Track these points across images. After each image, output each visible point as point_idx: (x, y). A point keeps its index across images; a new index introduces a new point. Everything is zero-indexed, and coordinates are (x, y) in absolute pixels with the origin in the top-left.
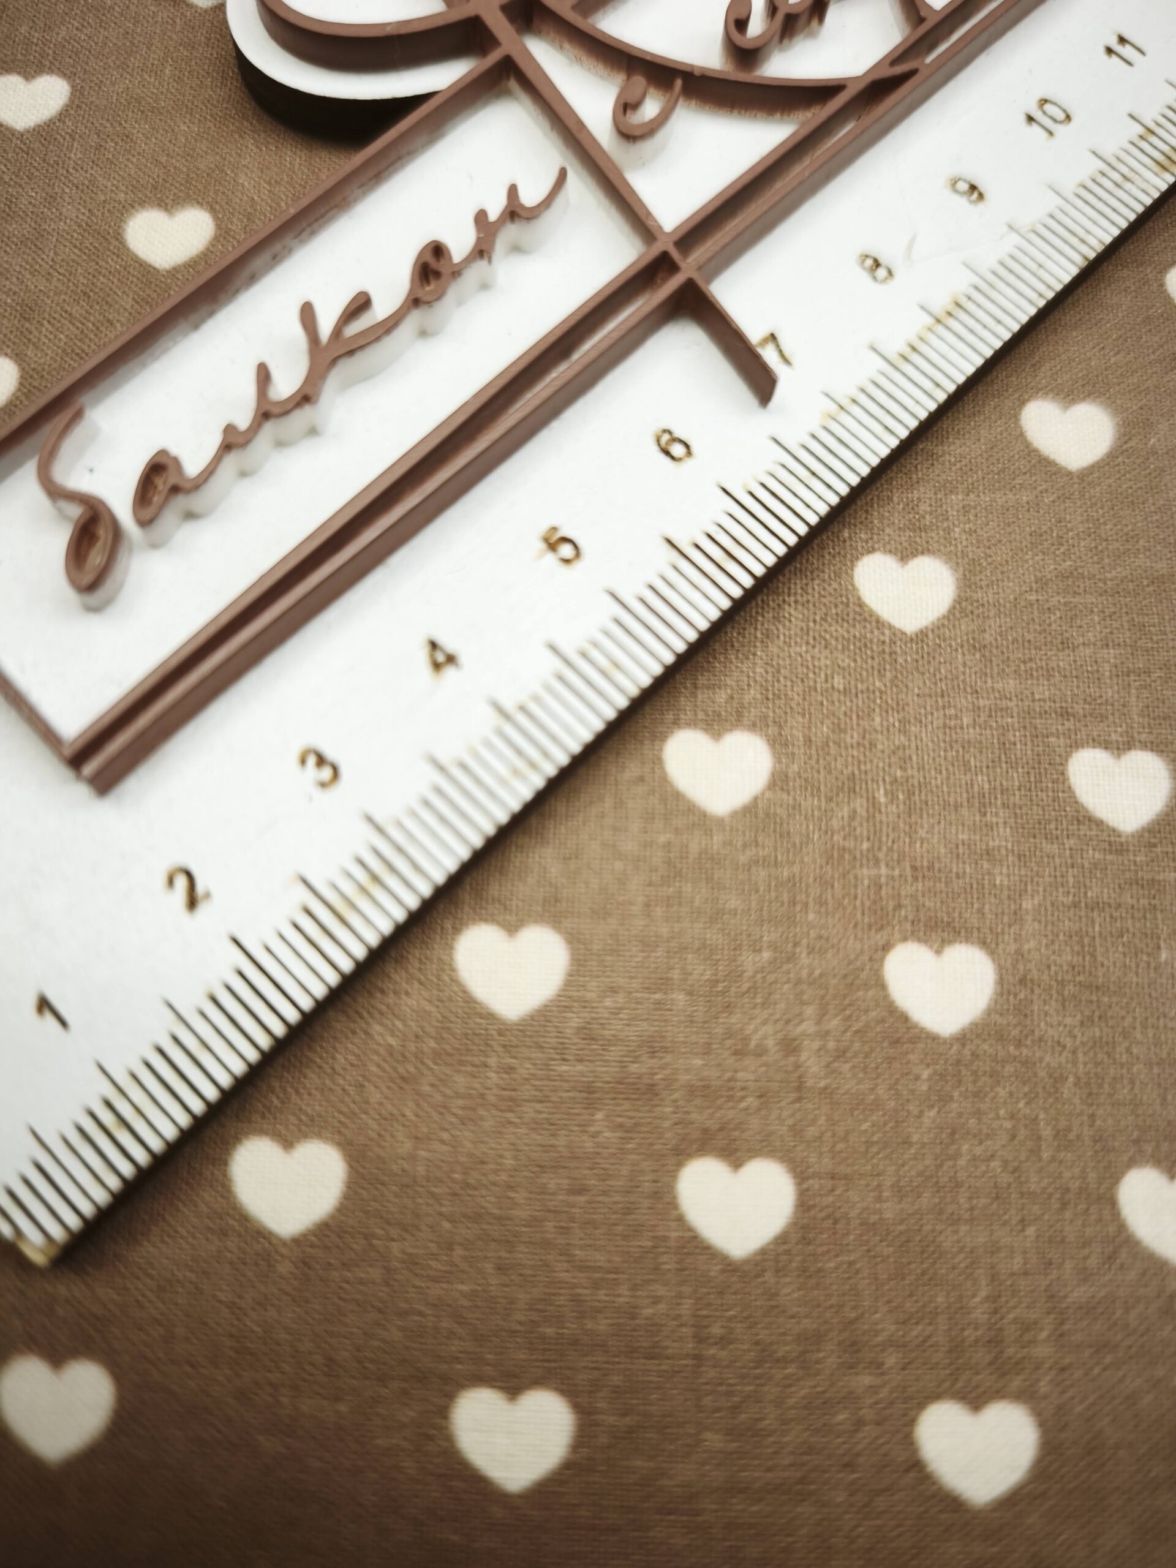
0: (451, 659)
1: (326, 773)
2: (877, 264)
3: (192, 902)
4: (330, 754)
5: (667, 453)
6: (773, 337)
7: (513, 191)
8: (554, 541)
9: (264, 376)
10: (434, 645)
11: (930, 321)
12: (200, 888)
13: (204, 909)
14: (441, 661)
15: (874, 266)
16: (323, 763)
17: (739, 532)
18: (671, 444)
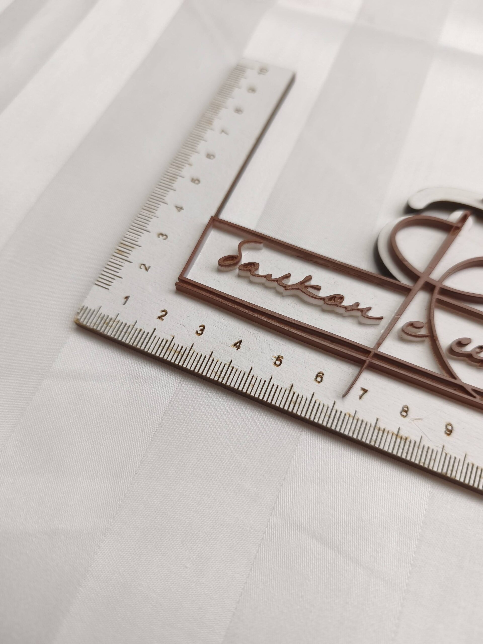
0: (238, 348)
1: (200, 332)
3: (160, 318)
4: (205, 331)
5: (317, 376)
6: (365, 391)
7: (370, 308)
8: (279, 359)
9: (288, 276)
10: (241, 342)
11: (396, 432)
12: (163, 318)
13: (159, 320)
14: (238, 345)
15: (405, 411)
16: (202, 330)
17: (303, 403)
18: (320, 376)
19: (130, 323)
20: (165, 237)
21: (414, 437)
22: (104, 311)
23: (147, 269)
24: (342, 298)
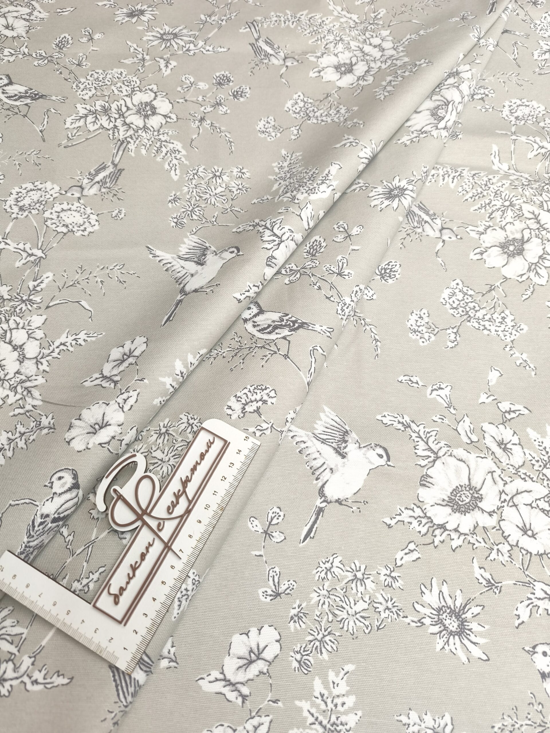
3: (136, 633)
6: (181, 550)
7: (149, 543)
8: (163, 582)
9: (129, 574)
11: (197, 541)
13: (138, 634)
14: (154, 599)
15: (190, 536)
16: (145, 614)
17: (180, 575)
18: (172, 567)
19: (136, 647)
20: (97, 630)
21: (200, 535)
22: (129, 659)
23: (112, 639)
24: (143, 553)
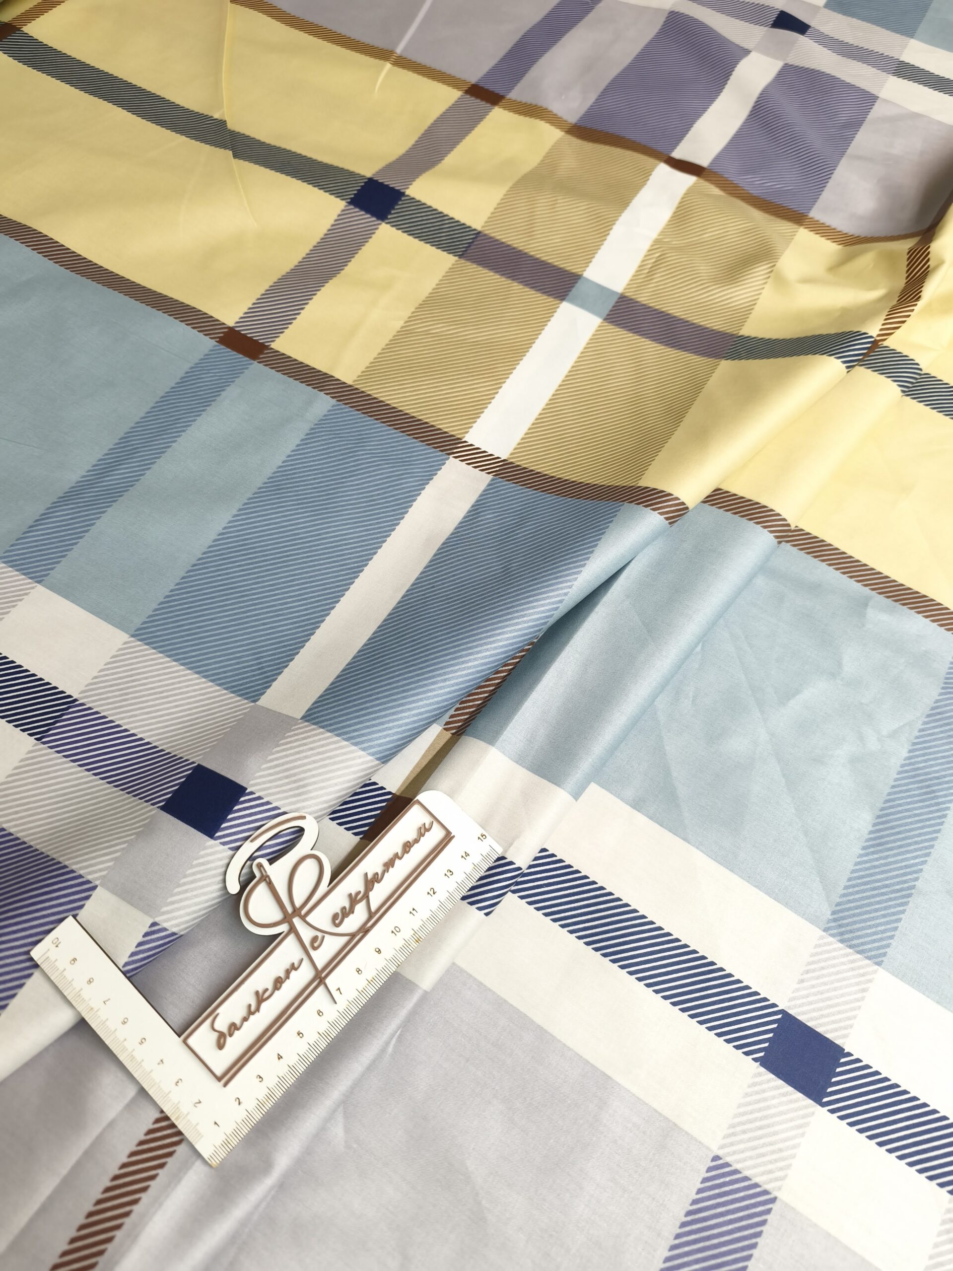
0: (282, 1058)
1: (261, 1079)
2: (360, 970)
3: (239, 1104)
4: (262, 1076)
5: (319, 1014)
6: (339, 989)
7: (293, 964)
8: (299, 1033)
9: (250, 1006)
10: (279, 1055)
11: (367, 982)
12: (241, 1101)
13: (241, 1105)
16: (260, 1077)
17: (330, 1030)
19: (234, 1126)
20: (180, 1081)
21: (374, 973)
22: (218, 1143)
23: (200, 1102)
